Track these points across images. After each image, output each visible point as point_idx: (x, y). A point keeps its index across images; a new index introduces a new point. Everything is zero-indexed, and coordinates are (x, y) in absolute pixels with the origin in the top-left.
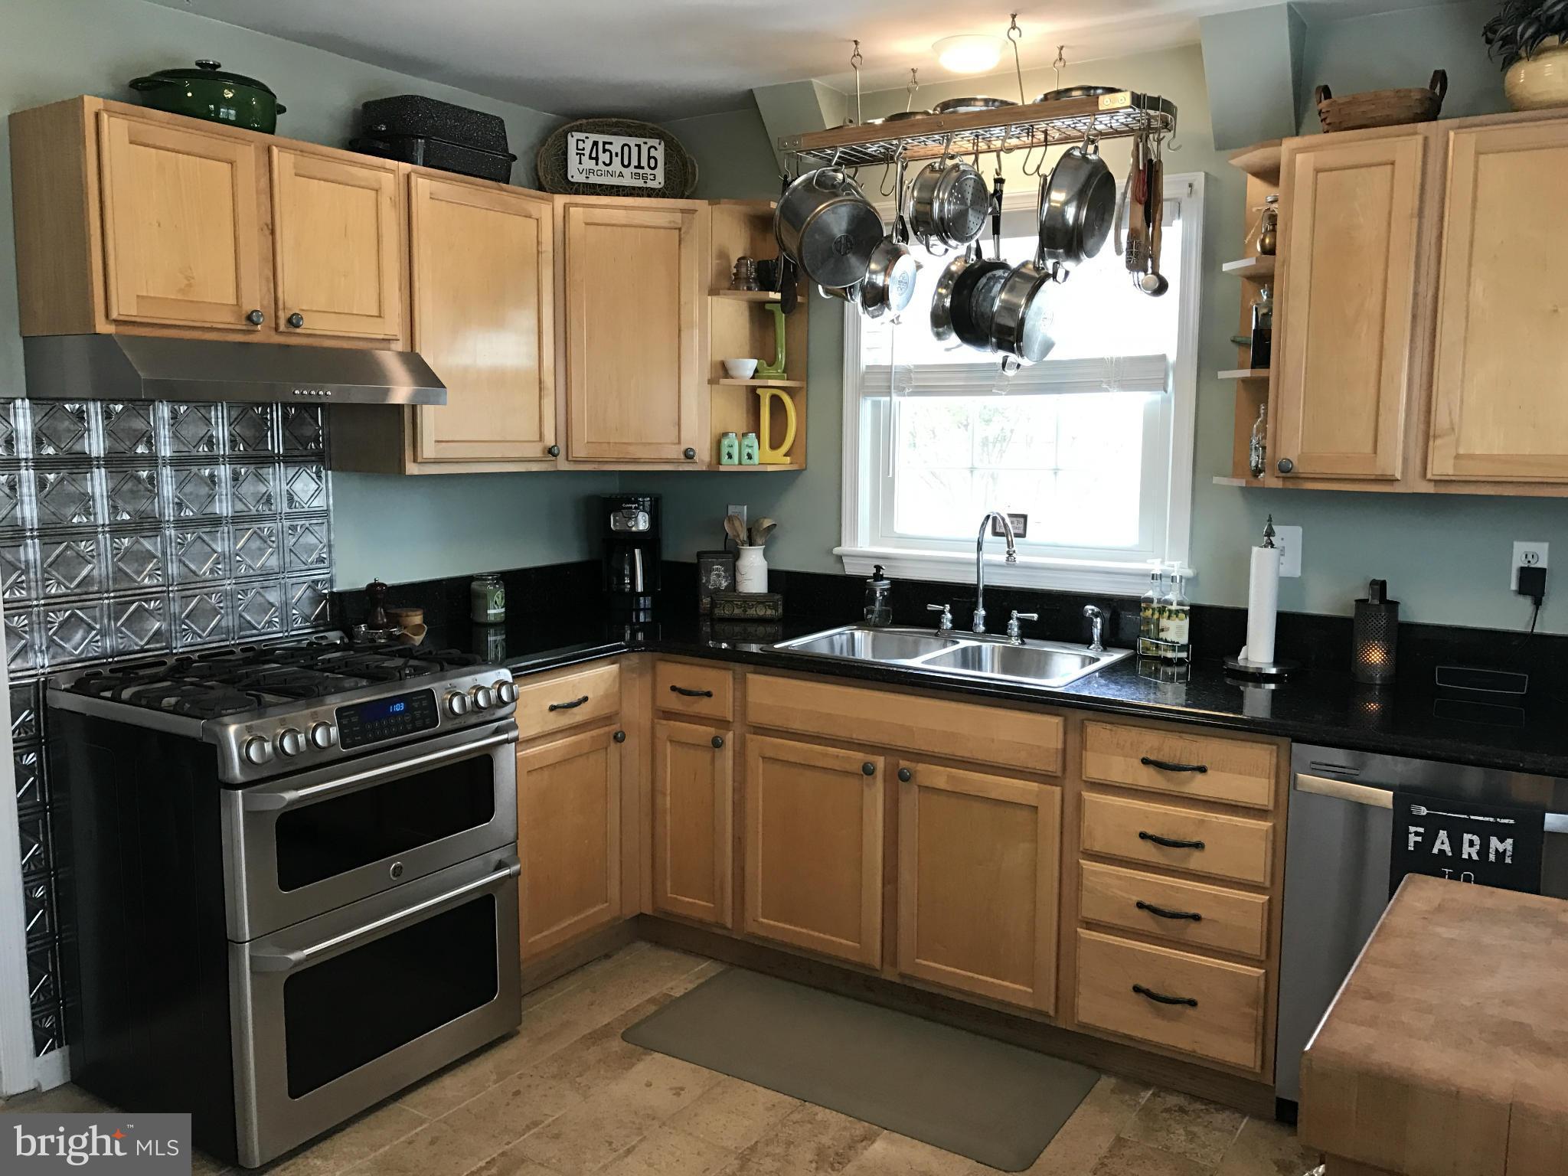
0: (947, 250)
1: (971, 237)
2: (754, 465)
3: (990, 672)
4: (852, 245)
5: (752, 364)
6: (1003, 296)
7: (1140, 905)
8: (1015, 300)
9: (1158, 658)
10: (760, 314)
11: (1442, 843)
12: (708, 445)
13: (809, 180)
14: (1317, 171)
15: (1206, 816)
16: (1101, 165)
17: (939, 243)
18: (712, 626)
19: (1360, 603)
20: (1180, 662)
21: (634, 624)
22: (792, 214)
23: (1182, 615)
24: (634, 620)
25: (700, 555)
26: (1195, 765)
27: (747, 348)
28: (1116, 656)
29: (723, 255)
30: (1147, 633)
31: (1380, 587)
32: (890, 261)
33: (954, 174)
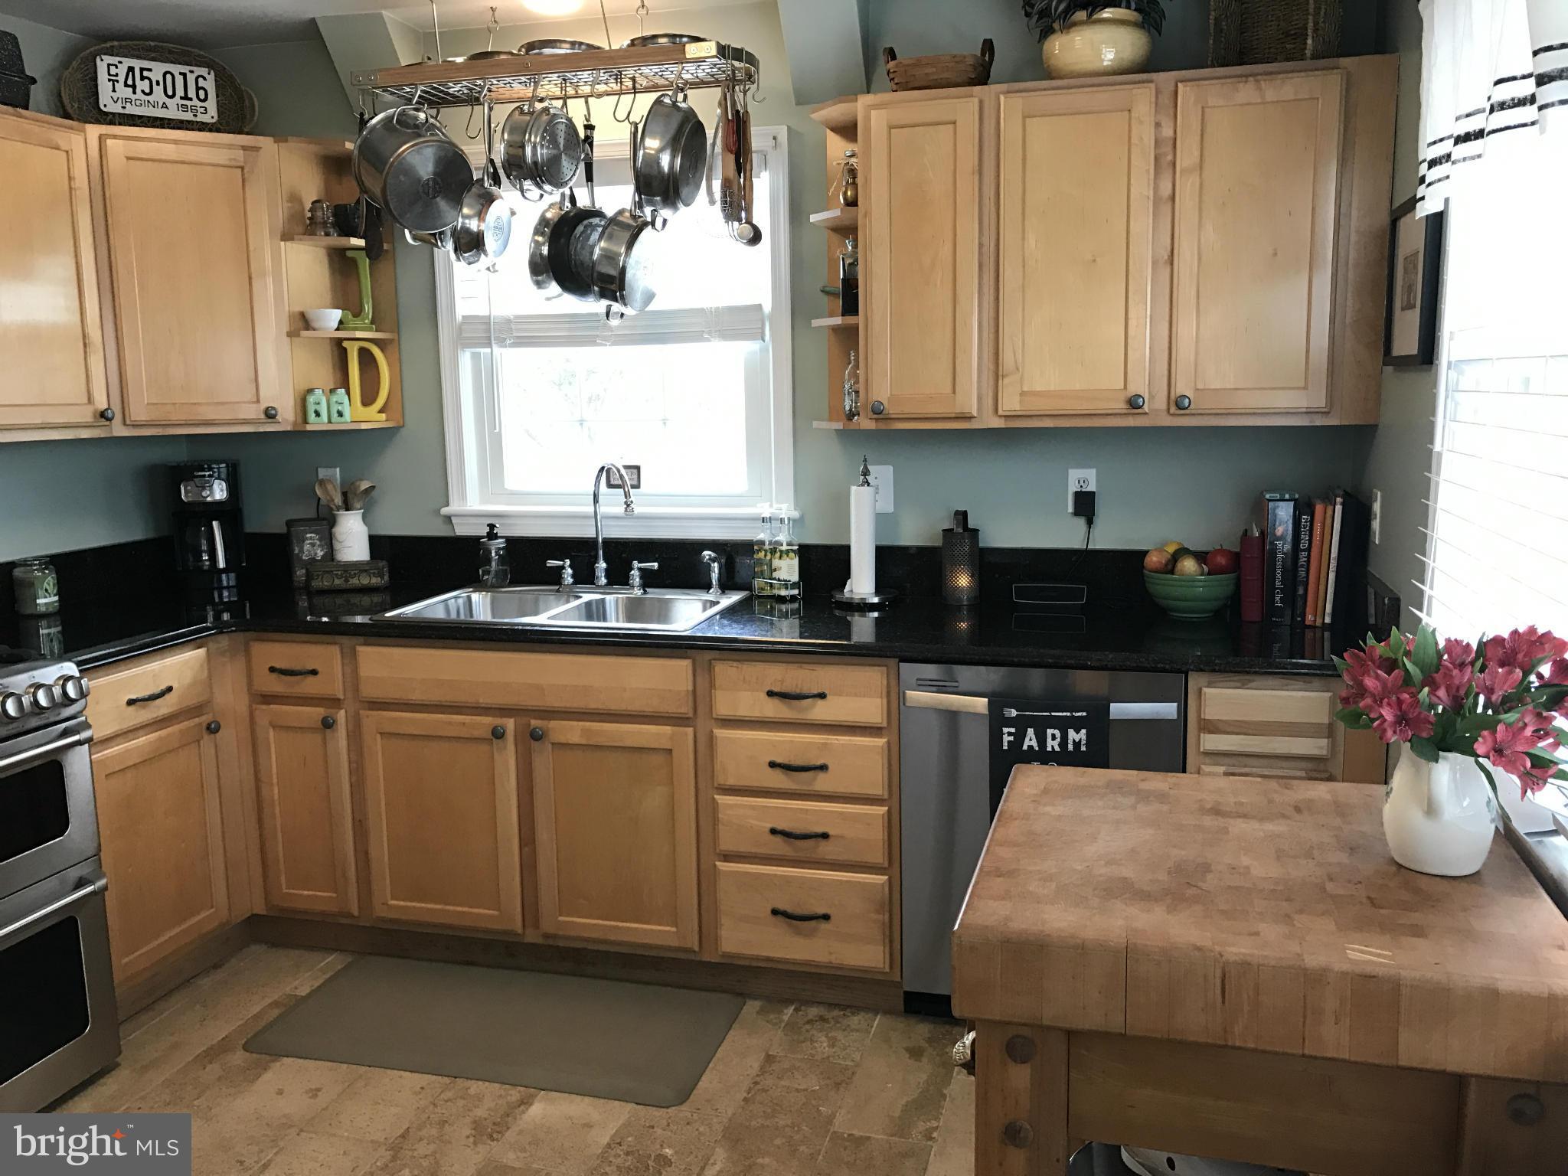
0: (542, 196)
1: (566, 183)
2: (347, 422)
3: (615, 622)
4: (440, 188)
5: (337, 314)
6: (603, 244)
7: (773, 831)
8: (615, 248)
9: (773, 597)
10: (341, 263)
11: (1030, 740)
12: (291, 403)
13: (390, 119)
14: (891, 127)
15: (828, 739)
16: (690, 114)
17: (533, 187)
18: (310, 599)
19: (947, 532)
20: (793, 599)
21: (217, 604)
22: (373, 154)
23: (792, 555)
24: (217, 600)
25: (290, 523)
26: (815, 692)
27: (328, 297)
28: (734, 598)
29: (294, 198)
30: (762, 574)
31: (962, 516)
32: (483, 205)
33: (545, 118)
